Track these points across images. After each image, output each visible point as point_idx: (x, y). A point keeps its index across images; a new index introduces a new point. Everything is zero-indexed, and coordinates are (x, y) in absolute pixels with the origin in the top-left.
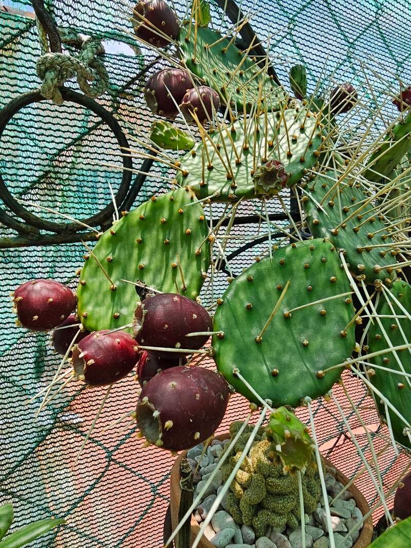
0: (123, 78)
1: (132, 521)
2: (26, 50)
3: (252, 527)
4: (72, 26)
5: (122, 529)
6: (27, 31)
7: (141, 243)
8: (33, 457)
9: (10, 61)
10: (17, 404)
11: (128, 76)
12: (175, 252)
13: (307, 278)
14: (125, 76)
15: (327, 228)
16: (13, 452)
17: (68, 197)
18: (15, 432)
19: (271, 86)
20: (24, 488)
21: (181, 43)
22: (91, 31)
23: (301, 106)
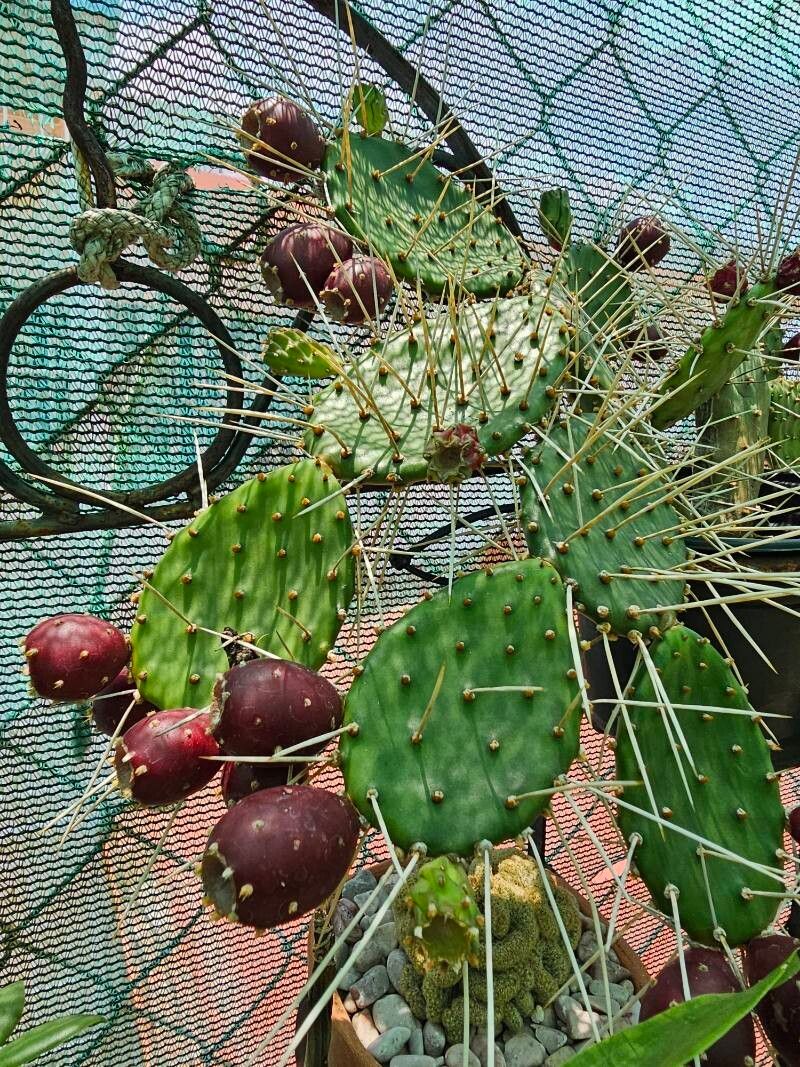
0: (228, 232)
1: (247, 1001)
2: (54, 194)
3: (441, 1026)
4: (135, 147)
5: (229, 1014)
6: (55, 162)
7: (241, 554)
8: (72, 891)
9: (26, 214)
10: (43, 800)
11: (236, 228)
12: (297, 572)
13: (509, 630)
14: (230, 229)
15: (552, 539)
16: (37, 881)
17: (128, 445)
18: (40, 847)
19: (498, 238)
20: (56, 943)
21: (330, 174)
22: (169, 153)
23: (543, 287)
